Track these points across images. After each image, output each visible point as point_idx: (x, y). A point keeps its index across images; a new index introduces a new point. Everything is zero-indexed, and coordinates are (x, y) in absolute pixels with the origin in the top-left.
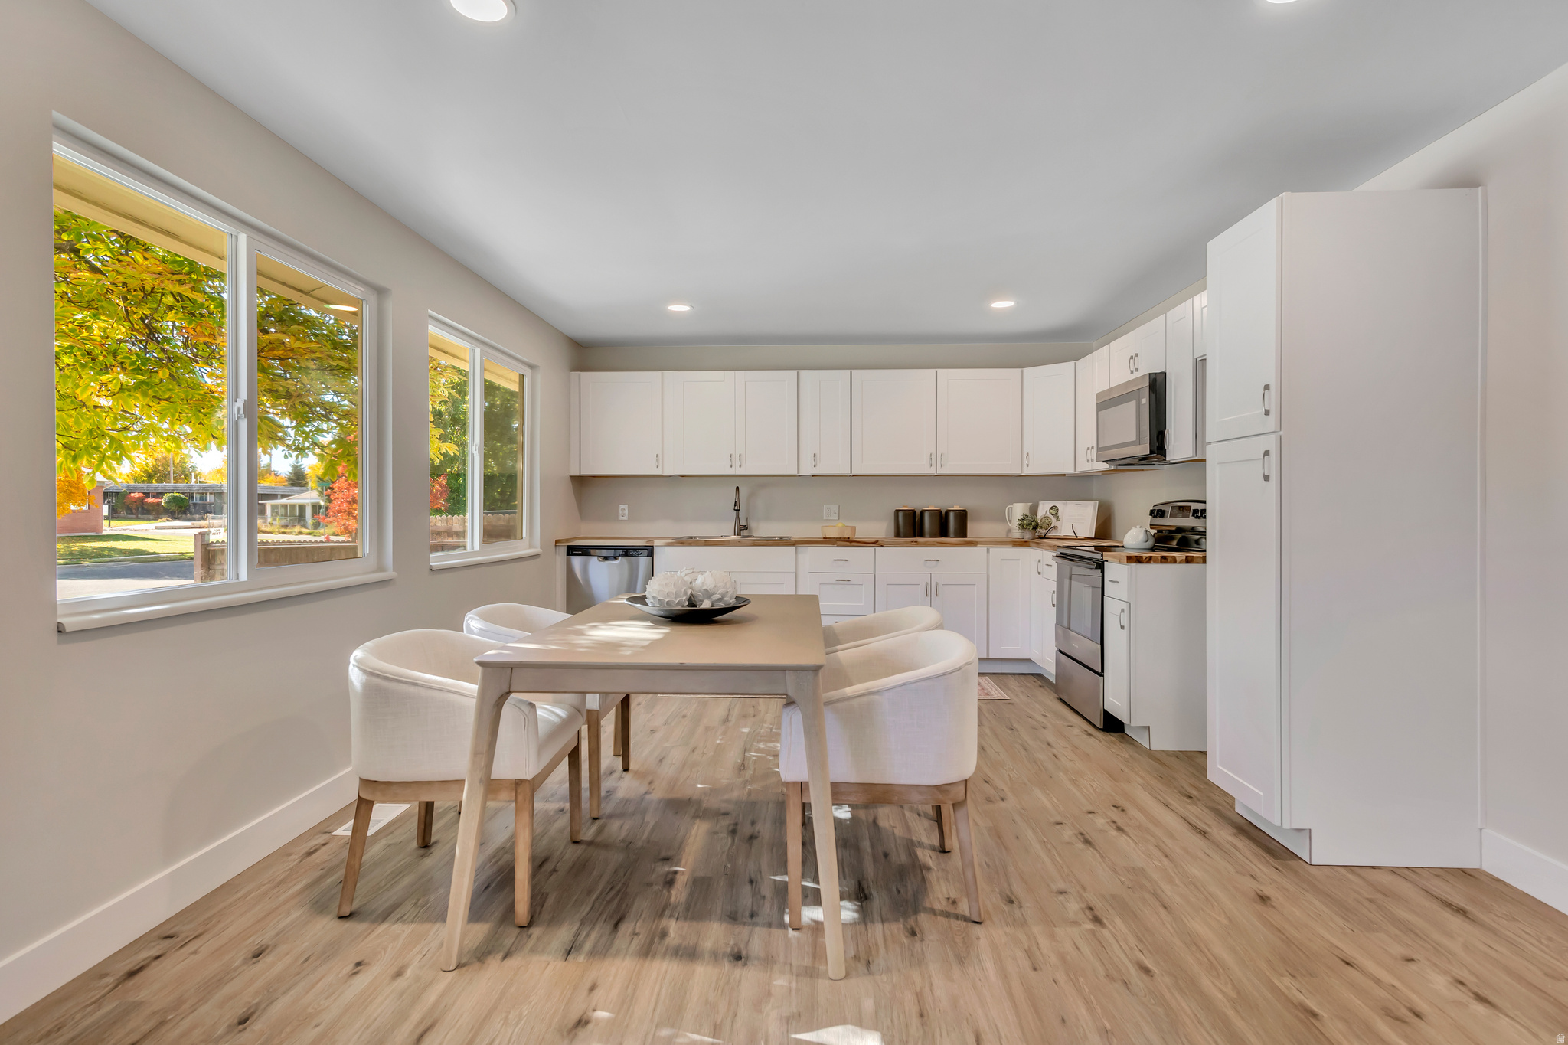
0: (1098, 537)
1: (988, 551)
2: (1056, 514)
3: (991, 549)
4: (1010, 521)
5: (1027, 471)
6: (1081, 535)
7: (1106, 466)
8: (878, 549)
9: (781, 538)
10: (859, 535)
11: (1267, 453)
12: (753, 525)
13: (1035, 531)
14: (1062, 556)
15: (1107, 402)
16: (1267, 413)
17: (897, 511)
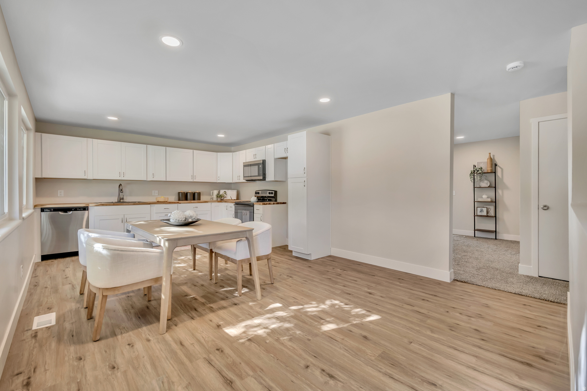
0: (237, 199)
1: (211, 204)
2: (226, 193)
3: (212, 203)
4: (213, 195)
5: (218, 181)
6: (233, 199)
7: (245, 181)
8: (179, 204)
9: (138, 202)
10: (170, 200)
11: (305, 181)
12: (125, 198)
13: (221, 199)
14: (236, 204)
15: (247, 165)
16: (305, 173)
17: (179, 193)
